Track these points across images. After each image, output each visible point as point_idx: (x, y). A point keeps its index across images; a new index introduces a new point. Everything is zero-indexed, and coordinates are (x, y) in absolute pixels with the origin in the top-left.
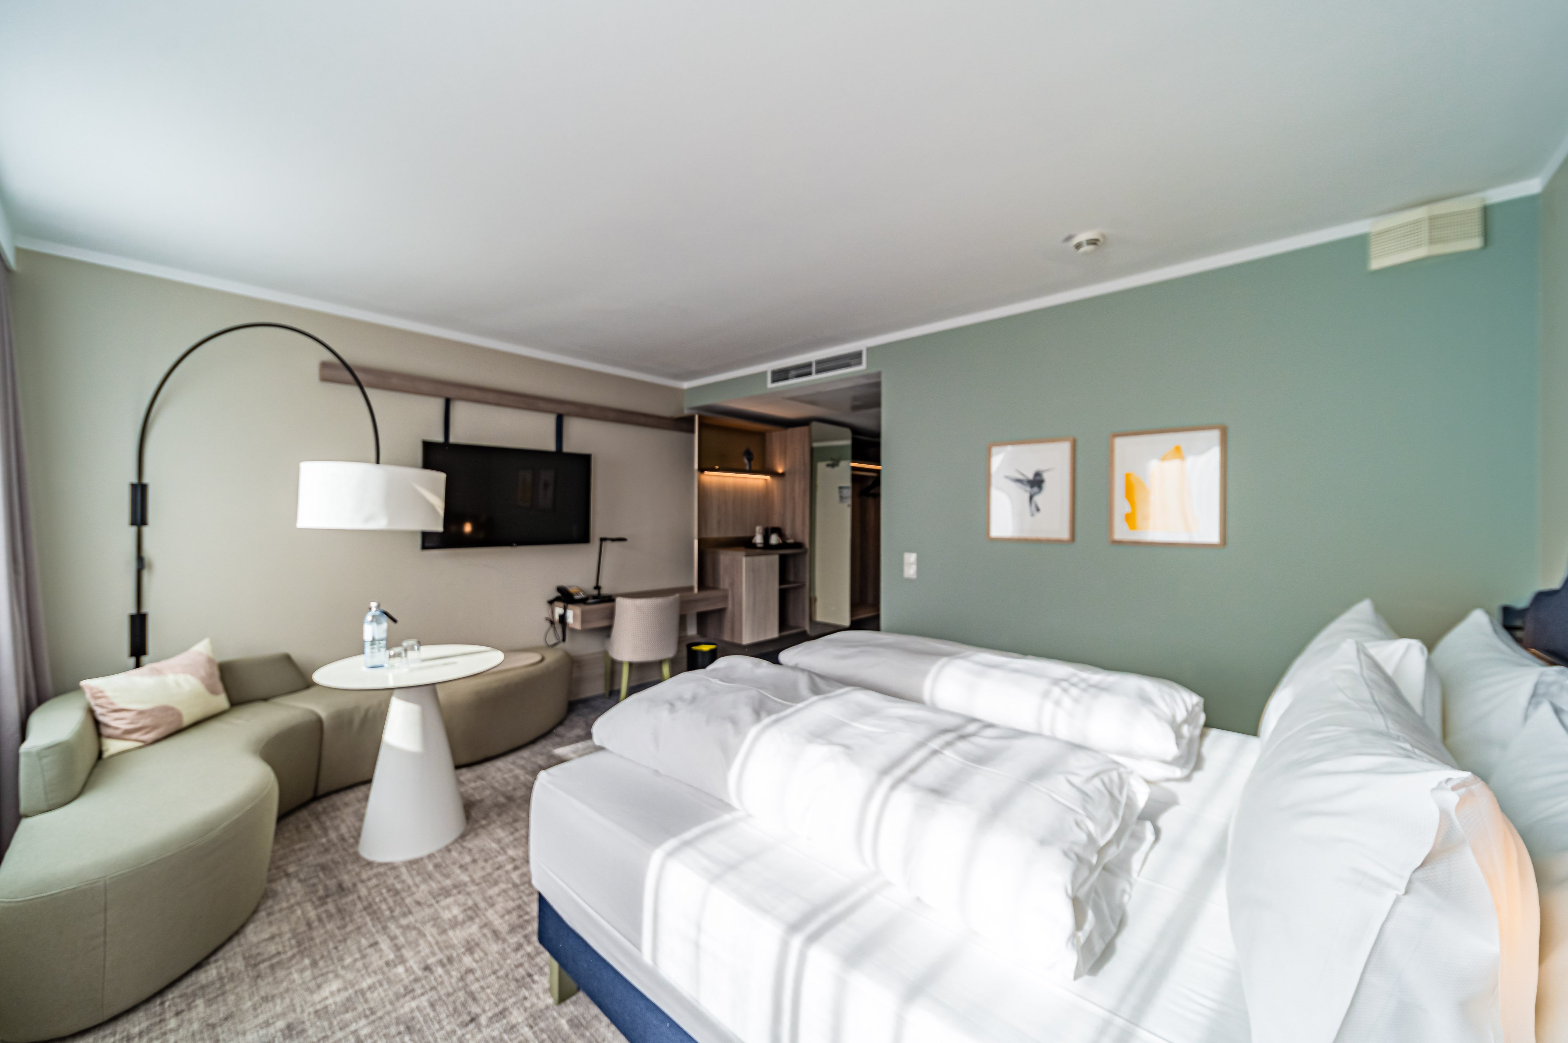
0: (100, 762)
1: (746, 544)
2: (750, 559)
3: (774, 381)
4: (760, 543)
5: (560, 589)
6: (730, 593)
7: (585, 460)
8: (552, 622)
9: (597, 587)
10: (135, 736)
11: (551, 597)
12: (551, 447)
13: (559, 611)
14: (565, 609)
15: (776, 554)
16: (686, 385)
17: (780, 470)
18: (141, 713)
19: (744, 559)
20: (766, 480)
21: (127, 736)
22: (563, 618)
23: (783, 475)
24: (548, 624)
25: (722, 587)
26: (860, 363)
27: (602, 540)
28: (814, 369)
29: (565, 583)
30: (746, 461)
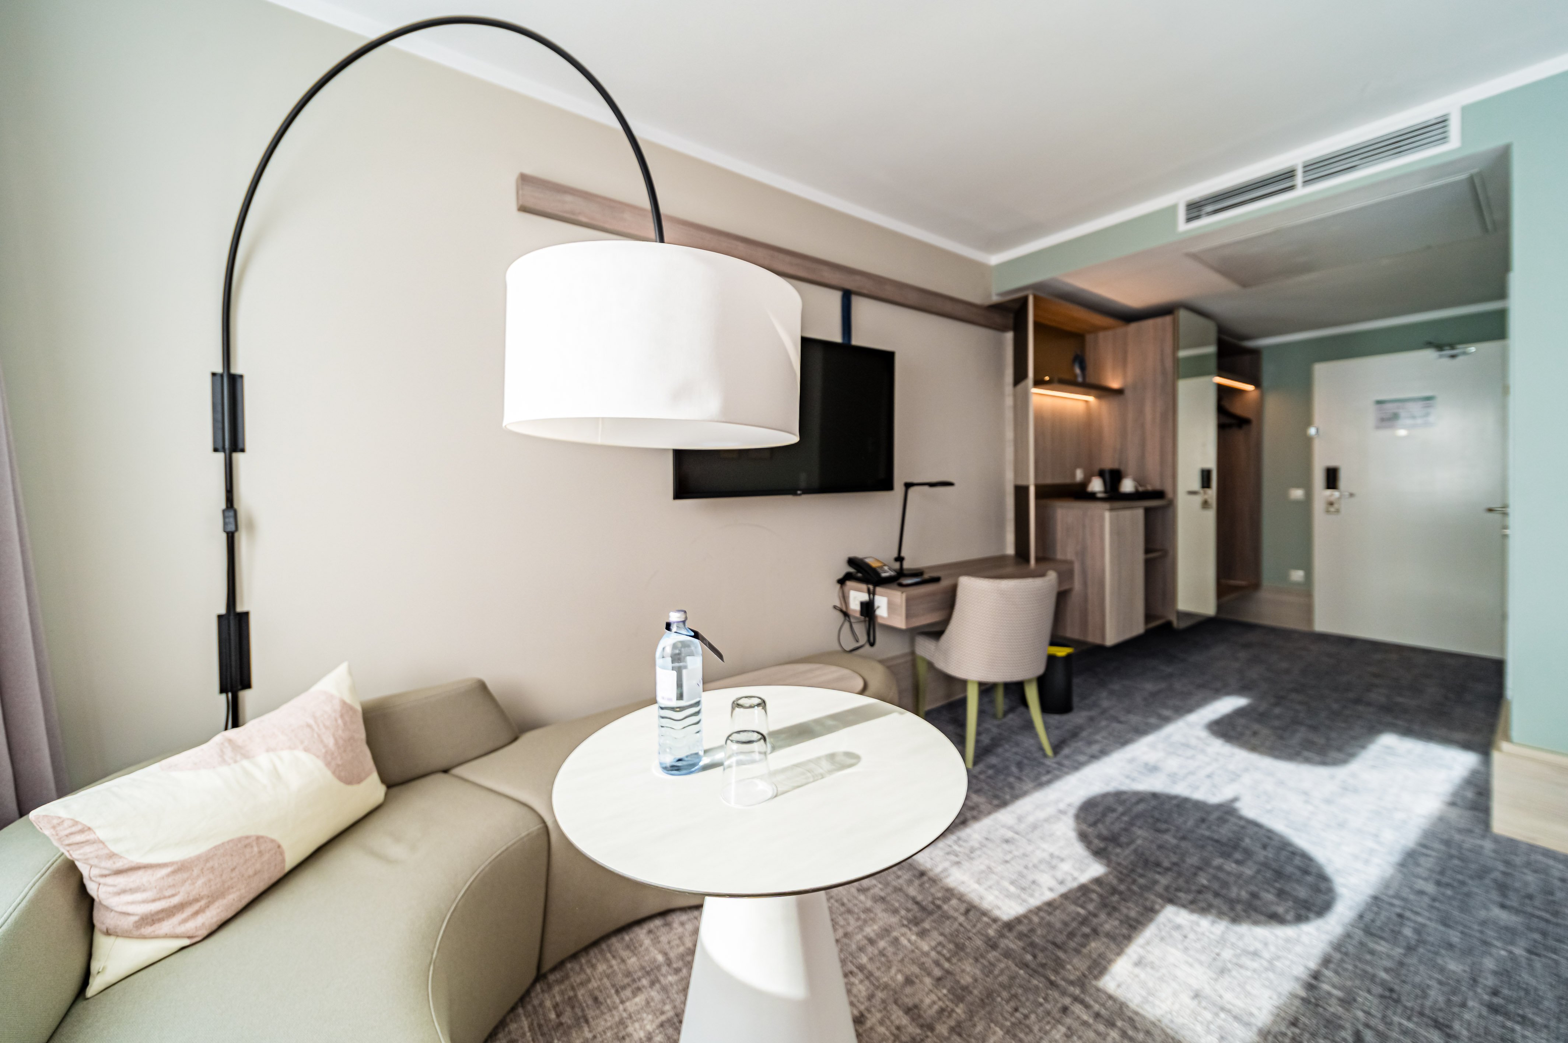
0: (81, 1005)
1: (1080, 493)
2: (1114, 513)
3: (1189, 220)
4: (1100, 492)
5: (852, 562)
6: (1077, 568)
7: (885, 360)
8: (846, 614)
9: (900, 559)
10: (166, 927)
11: (841, 575)
12: (836, 337)
13: (857, 596)
14: (872, 593)
15: (1139, 507)
16: (995, 259)
17: (1115, 384)
18: (182, 867)
19: (1107, 515)
20: (1087, 402)
21: (148, 930)
22: (868, 609)
23: (1119, 392)
24: (840, 616)
25: (1059, 556)
26: (1444, 139)
27: (908, 486)
28: (1299, 179)
29: (859, 553)
30: (1078, 371)
